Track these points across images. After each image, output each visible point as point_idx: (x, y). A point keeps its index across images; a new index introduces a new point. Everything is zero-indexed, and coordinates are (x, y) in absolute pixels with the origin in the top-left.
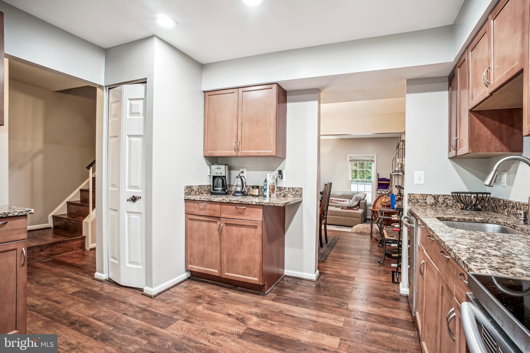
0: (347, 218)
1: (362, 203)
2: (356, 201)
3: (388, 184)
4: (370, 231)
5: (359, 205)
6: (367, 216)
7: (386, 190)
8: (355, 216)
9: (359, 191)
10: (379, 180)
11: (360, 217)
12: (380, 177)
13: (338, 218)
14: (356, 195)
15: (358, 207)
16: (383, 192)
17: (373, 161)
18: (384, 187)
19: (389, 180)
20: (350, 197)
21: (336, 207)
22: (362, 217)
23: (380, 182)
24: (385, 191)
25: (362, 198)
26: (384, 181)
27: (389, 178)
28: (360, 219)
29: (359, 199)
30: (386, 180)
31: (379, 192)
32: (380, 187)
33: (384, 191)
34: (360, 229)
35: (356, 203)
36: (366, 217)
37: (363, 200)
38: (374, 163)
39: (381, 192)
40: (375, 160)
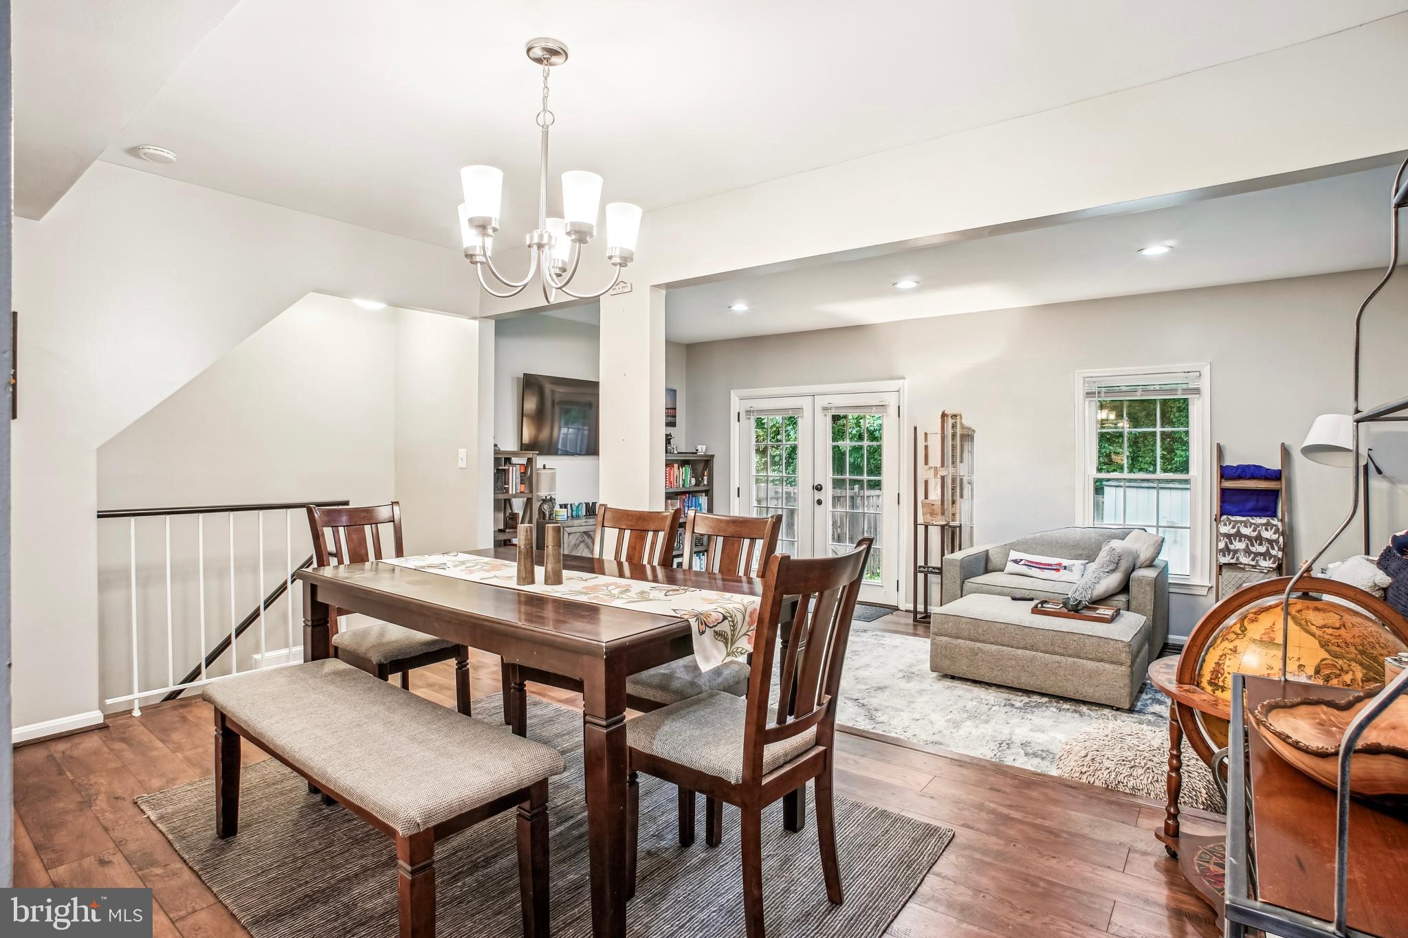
0: (1058, 658)
1: (1140, 580)
2: (1113, 571)
3: (1275, 494)
4: (1166, 768)
5: (1125, 588)
6: (1167, 633)
7: (1264, 520)
8: (1101, 652)
9: (1130, 522)
10: (1226, 473)
11: (1125, 657)
12: (1231, 461)
13: (1015, 658)
14: (1116, 544)
15: (1122, 598)
16: (1246, 531)
17: (1197, 391)
18: (1250, 505)
19: (1276, 476)
20: (1088, 553)
21: (1014, 599)
22: (1133, 662)
23: (1228, 484)
24: (1257, 526)
25: (1144, 555)
26: (1252, 477)
27: (1274, 463)
28: (1123, 668)
29: (1124, 565)
30: (1263, 473)
31: (1224, 529)
32: (1227, 507)
33: (1250, 525)
34: (1107, 763)
35: (1113, 581)
36: (1166, 638)
37: (1151, 565)
38: (1198, 399)
39: (1238, 531)
40: (1205, 384)
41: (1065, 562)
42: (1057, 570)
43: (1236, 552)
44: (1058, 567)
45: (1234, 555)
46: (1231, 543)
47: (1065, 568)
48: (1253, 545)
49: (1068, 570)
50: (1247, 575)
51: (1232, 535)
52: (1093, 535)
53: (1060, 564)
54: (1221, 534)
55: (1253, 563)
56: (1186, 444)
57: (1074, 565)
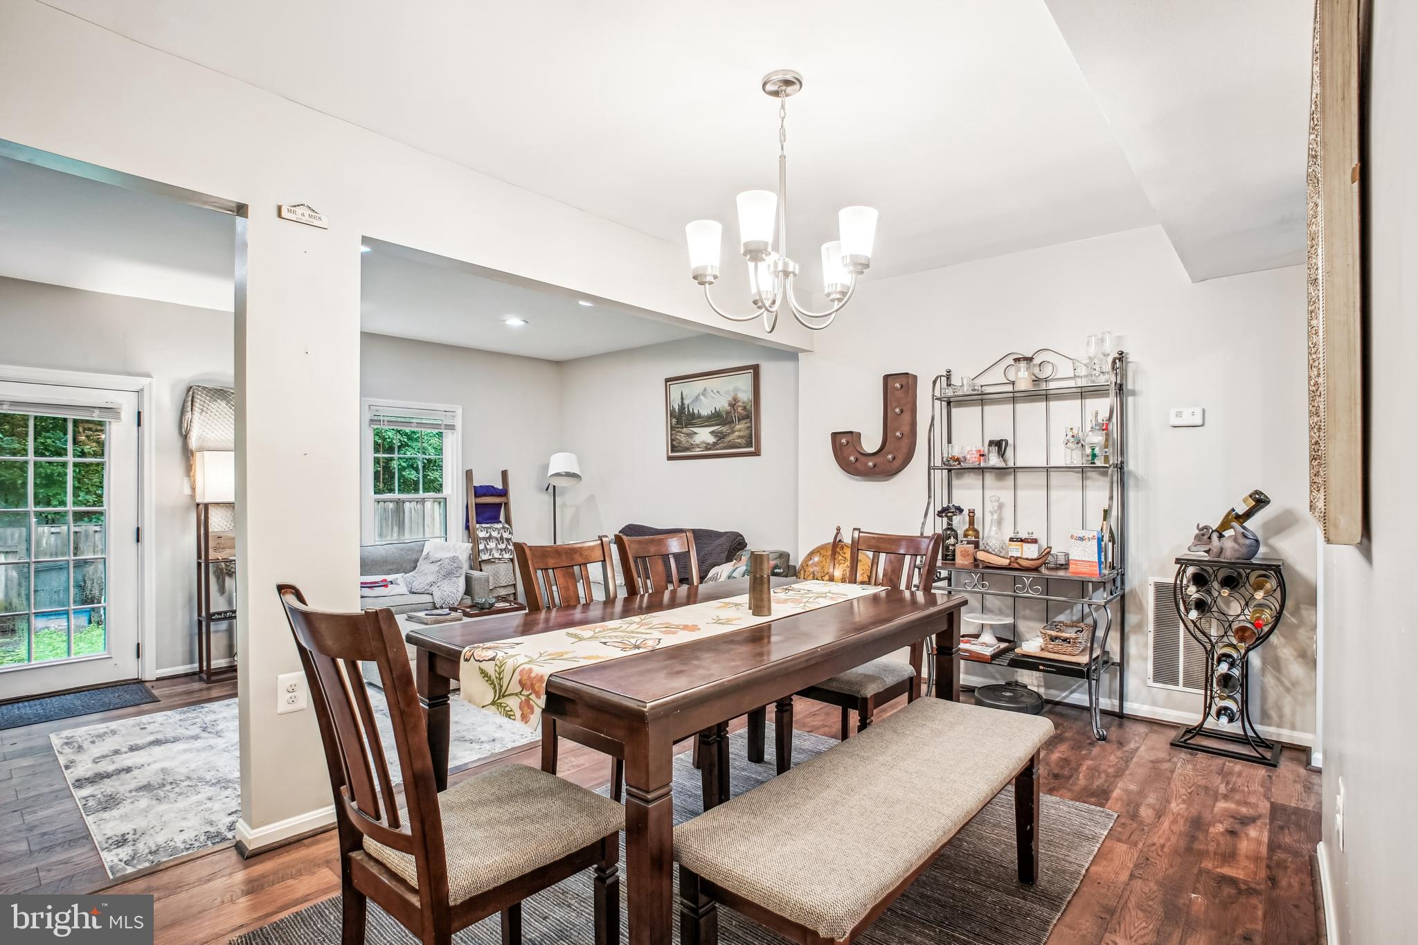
3: (500, 506)
7: (500, 525)
10: (476, 491)
12: (477, 482)
16: (494, 534)
17: (453, 427)
18: (487, 515)
19: (501, 492)
23: (480, 500)
24: (499, 530)
26: (489, 494)
27: (499, 484)
30: (493, 491)
31: (482, 534)
32: (479, 518)
33: (495, 530)
38: (453, 433)
39: (490, 535)
40: (458, 423)
41: (389, 578)
42: (386, 586)
43: (491, 550)
44: (385, 583)
45: (490, 553)
46: (488, 544)
47: (392, 583)
48: (499, 544)
49: (395, 584)
50: (497, 565)
51: (488, 538)
52: (395, 550)
53: (385, 580)
54: (480, 538)
55: (501, 557)
56: (441, 467)
57: (397, 579)
